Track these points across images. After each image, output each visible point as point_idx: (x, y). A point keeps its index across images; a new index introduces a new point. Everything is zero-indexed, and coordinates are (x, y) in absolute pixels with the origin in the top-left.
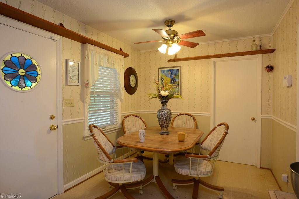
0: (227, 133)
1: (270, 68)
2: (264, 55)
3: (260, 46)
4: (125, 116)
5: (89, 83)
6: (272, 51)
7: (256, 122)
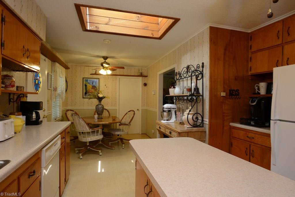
0: (135, 114)
1: (145, 85)
2: (143, 77)
3: (141, 73)
4: (66, 110)
5: (57, 88)
6: (147, 76)
7: (139, 111)
